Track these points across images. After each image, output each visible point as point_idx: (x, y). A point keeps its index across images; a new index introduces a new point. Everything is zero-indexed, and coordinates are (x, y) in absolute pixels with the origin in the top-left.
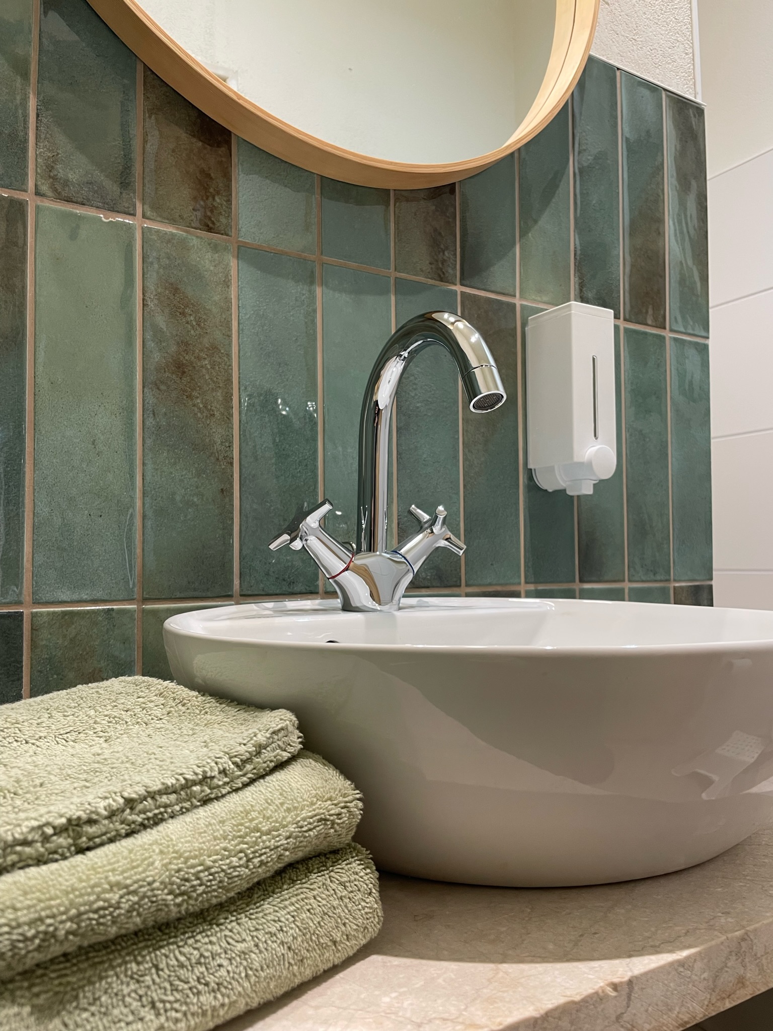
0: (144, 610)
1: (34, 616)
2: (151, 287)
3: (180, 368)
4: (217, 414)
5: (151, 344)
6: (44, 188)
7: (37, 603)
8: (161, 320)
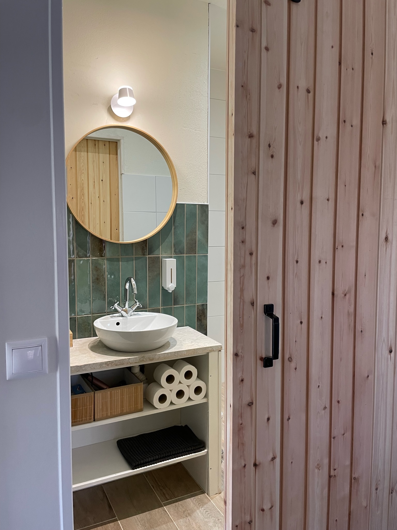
0: (93, 316)
1: (77, 317)
2: (93, 268)
3: (97, 279)
4: (103, 285)
5: (93, 276)
6: (77, 257)
7: (78, 315)
8: (94, 272)
